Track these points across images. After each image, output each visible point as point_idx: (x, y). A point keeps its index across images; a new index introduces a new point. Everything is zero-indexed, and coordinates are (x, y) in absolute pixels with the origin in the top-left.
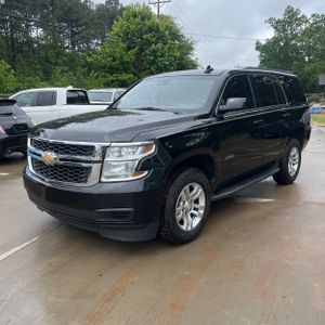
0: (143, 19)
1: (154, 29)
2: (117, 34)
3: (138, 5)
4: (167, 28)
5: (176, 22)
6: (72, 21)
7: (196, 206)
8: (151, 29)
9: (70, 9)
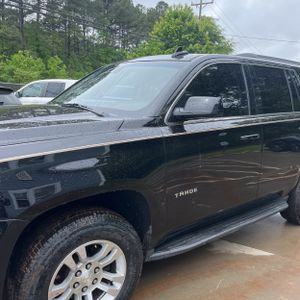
0: (183, 19)
1: (193, 30)
2: (157, 34)
3: (180, 6)
4: (207, 29)
5: (217, 23)
6: (124, 23)
7: (109, 276)
8: (190, 30)
9: (122, 11)
